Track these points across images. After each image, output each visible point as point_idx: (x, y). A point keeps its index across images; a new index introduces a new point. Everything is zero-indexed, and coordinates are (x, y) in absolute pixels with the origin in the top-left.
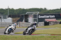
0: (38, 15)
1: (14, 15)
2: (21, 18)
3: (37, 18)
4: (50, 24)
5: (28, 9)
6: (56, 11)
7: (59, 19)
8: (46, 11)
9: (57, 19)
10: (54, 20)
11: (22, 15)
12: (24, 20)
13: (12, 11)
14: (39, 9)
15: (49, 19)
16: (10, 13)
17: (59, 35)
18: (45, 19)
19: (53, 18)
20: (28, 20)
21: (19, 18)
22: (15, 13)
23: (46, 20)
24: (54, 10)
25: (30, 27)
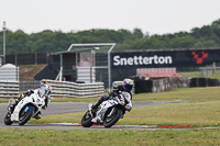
0: (113, 55)
1: (25, 55)
2: (50, 67)
3: (109, 67)
4: (155, 89)
5: (75, 32)
6: (178, 38)
7: (188, 71)
8: (140, 40)
9: (182, 71)
10: (171, 72)
11: (54, 56)
12: (61, 74)
13: (17, 39)
14: (117, 33)
15: (153, 70)
16: (11, 47)
17: (188, 127)
18: (138, 70)
19: (164, 66)
20: (75, 71)
21: (43, 67)
22: (29, 49)
23: (141, 72)
24: (170, 36)
25: (107, 99)
